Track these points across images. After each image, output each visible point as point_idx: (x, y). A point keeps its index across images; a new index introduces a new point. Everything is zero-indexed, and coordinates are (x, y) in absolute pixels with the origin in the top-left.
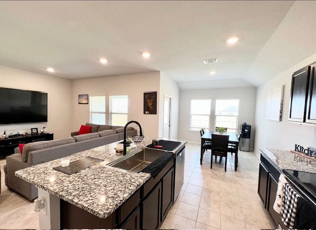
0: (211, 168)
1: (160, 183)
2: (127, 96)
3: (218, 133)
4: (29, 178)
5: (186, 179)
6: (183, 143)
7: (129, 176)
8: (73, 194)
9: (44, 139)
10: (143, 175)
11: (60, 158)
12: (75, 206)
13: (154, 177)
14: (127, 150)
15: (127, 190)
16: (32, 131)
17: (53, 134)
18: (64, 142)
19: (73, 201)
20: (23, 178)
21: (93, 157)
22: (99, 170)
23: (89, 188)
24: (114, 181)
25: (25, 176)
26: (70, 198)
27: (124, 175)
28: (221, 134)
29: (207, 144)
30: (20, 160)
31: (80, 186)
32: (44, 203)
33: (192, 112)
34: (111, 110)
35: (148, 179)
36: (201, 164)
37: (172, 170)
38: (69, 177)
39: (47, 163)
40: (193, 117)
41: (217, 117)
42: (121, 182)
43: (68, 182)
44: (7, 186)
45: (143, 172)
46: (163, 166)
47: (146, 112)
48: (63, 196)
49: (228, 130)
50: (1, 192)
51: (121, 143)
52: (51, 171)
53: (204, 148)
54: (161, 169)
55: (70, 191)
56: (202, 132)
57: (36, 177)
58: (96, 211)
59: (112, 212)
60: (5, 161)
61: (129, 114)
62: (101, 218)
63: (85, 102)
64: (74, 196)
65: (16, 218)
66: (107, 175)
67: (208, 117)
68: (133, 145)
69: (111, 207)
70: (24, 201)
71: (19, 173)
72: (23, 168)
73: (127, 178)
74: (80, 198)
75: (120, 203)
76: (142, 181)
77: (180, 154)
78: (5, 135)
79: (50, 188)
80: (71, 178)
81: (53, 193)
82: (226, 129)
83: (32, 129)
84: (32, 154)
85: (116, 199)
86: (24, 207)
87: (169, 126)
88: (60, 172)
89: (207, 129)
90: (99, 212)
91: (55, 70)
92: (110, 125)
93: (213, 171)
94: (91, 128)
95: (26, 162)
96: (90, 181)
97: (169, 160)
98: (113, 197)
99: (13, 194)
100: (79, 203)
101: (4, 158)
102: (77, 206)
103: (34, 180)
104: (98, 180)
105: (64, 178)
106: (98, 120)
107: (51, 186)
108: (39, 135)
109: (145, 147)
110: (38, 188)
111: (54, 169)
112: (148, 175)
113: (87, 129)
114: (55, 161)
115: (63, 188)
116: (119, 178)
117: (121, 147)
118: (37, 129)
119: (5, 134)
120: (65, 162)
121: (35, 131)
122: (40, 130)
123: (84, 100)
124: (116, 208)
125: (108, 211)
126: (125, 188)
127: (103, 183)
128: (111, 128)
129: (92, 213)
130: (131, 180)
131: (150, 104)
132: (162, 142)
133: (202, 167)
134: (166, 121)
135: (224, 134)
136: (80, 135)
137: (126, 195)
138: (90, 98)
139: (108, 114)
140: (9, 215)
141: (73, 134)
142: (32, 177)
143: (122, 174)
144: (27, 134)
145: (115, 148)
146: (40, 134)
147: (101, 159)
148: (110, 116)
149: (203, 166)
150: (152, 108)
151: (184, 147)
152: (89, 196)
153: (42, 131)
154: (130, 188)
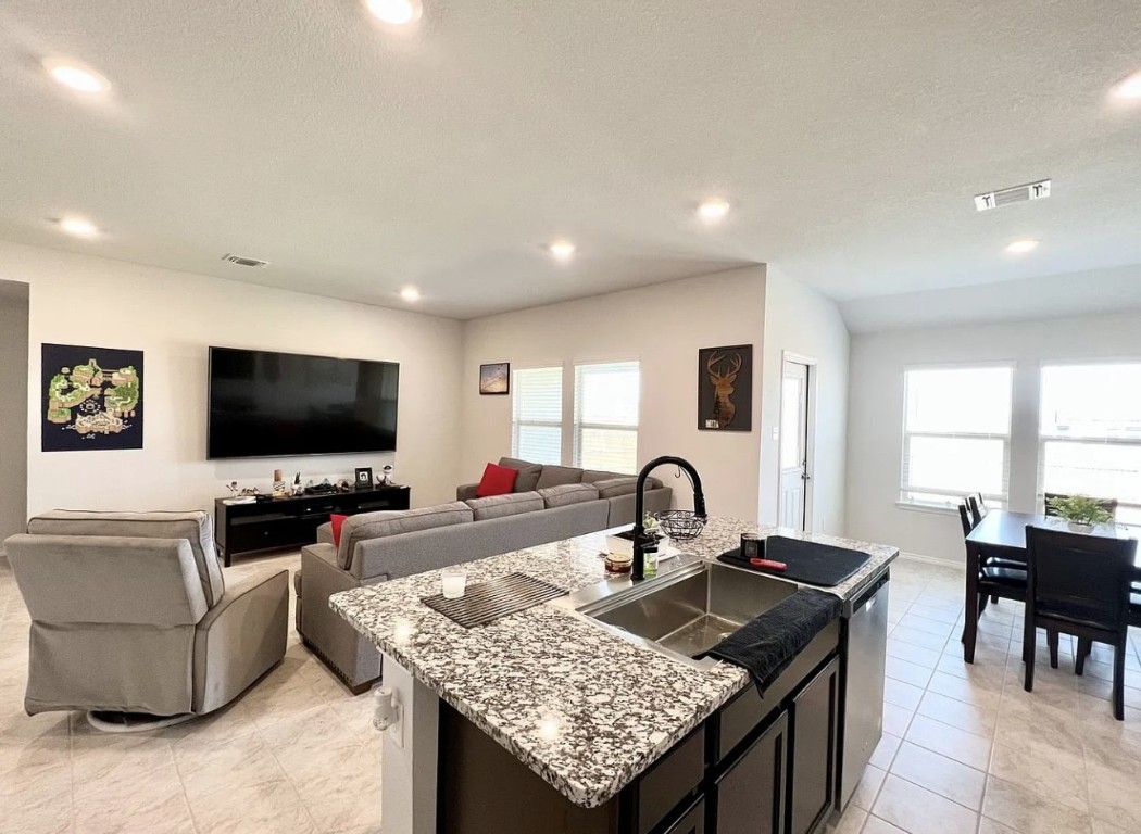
0: (1028, 687)
1: (784, 715)
2: (637, 363)
3: (1060, 525)
4: (362, 621)
5: (893, 718)
6: (878, 556)
7: (664, 667)
8: (484, 696)
9: (386, 503)
10: (715, 670)
11: (437, 567)
12: (492, 739)
13: (763, 687)
14: (647, 566)
15: (659, 718)
16: (357, 477)
17: (408, 489)
18: (443, 517)
19: (484, 721)
20: (349, 620)
21: (532, 575)
22: (555, 625)
23: (528, 683)
24: (609, 674)
25: (354, 614)
26: (476, 707)
27: (641, 659)
28: (1082, 530)
29: (996, 571)
30: (334, 562)
31: (502, 674)
32: (397, 707)
33: (911, 423)
34: (580, 416)
35: (736, 690)
36: (969, 658)
37: (834, 666)
38: (465, 635)
39: (403, 579)
40: (916, 445)
41: (1048, 446)
42: (636, 681)
43: (466, 653)
44: (300, 633)
45: (717, 658)
46: (797, 643)
47: (709, 424)
48: (455, 697)
49: (1119, 511)
50: (288, 647)
51: (623, 535)
52: (417, 609)
53: (980, 592)
54: (790, 659)
55: (474, 683)
56: (969, 514)
57: (380, 620)
58: (560, 773)
59: (613, 791)
60: (298, 557)
61: (643, 431)
62: (575, 804)
63: (499, 386)
64: (487, 702)
65: (320, 733)
66: (582, 648)
67: (1000, 444)
68: (666, 548)
69: (610, 772)
70: (338, 686)
71: (338, 599)
72: (347, 589)
73: (655, 673)
74: (504, 712)
75: (638, 764)
76: (715, 695)
77: (868, 605)
78: (296, 487)
79: (417, 661)
80: (472, 640)
81: (426, 680)
82: (1111, 506)
83: (358, 471)
84: (362, 548)
85: (625, 747)
86: (335, 704)
87: (805, 477)
88: (440, 616)
89: (993, 498)
90: (572, 782)
91: (422, 294)
92: (576, 466)
93: (1038, 704)
94: (517, 473)
95: (348, 569)
96: (531, 660)
97: (819, 623)
98: (610, 735)
99: (312, 659)
100: (503, 730)
101: (296, 549)
102: (497, 739)
103: (375, 630)
104: (555, 660)
105: (455, 637)
106: (537, 448)
107: (418, 657)
108: (374, 490)
109: (711, 557)
110: (385, 654)
111: (425, 602)
112: (736, 675)
113: (505, 478)
114: (426, 574)
115: (453, 671)
116: (628, 667)
117: (625, 552)
118: (369, 470)
119: (297, 482)
120: (453, 583)
121: (364, 478)
122: (378, 476)
123: (496, 380)
124: (624, 781)
125: (601, 786)
126: (653, 708)
127: (574, 676)
128: (580, 476)
129: (545, 777)
130: (670, 683)
131: (724, 393)
132: (779, 545)
133: (972, 676)
134: (791, 458)
135: (1099, 531)
136: (488, 499)
137: (658, 738)
138: (515, 373)
139: (570, 428)
140: (305, 722)
141: (466, 494)
142: (371, 620)
143: (636, 654)
144: (345, 484)
145: (603, 555)
146: (377, 486)
147: (560, 586)
148: (576, 434)
149: (978, 670)
150: (731, 407)
151: (886, 577)
152: (533, 712)
153: (382, 477)
154: (675, 713)
